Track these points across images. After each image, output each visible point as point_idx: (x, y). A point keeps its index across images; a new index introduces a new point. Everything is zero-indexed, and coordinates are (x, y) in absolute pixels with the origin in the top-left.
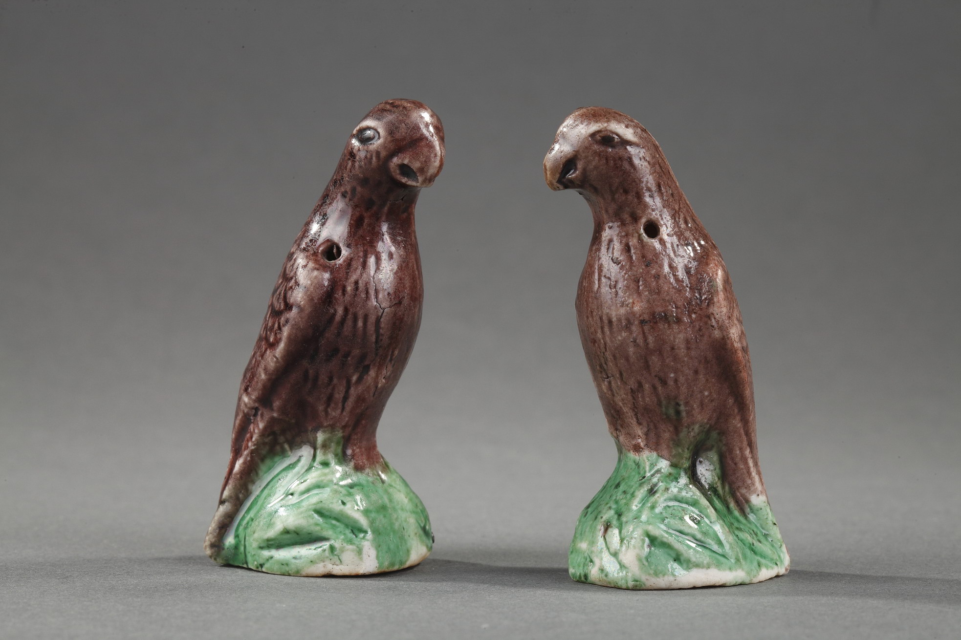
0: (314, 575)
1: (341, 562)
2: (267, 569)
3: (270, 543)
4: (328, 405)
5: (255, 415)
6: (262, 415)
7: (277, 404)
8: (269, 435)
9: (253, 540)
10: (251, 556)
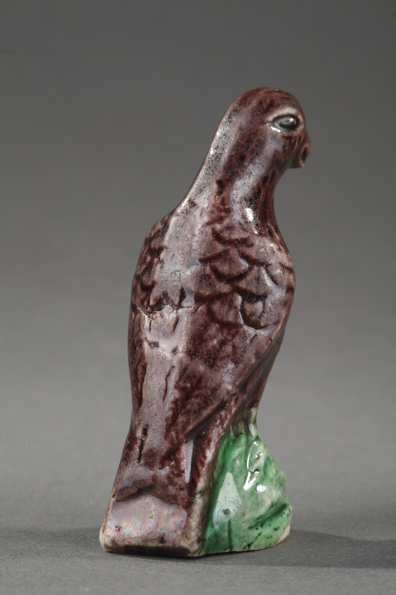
9: (243, 523)
10: (238, 539)
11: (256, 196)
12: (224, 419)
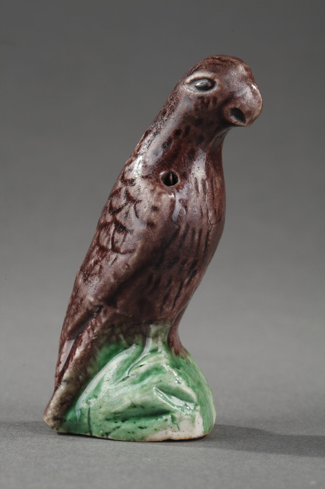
0: (156, 440)
1: (179, 429)
2: (113, 436)
3: (117, 415)
4: (164, 303)
5: (99, 312)
6: (105, 312)
7: (121, 302)
8: (109, 327)
9: (99, 414)
10: (96, 426)
11: (166, 146)
12: (94, 325)
